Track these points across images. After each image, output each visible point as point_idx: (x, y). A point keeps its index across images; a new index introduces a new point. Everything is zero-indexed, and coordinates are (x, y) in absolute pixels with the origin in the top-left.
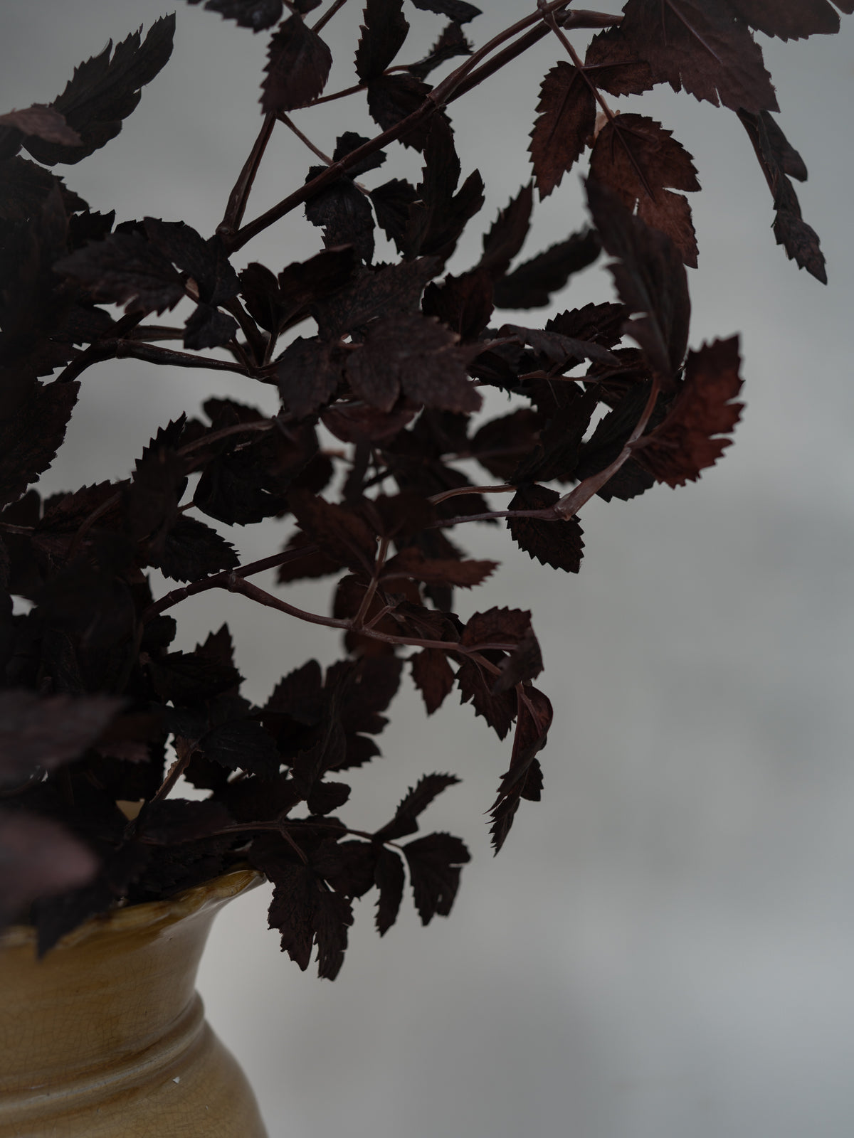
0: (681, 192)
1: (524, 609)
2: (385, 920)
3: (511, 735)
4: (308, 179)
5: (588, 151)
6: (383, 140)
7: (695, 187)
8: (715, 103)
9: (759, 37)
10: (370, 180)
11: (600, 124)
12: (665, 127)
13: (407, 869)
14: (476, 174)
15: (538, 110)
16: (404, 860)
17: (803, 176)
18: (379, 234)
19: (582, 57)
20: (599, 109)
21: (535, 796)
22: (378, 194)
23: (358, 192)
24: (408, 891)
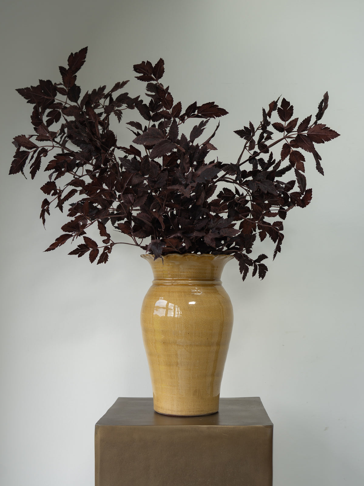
0: (303, 162)
1: (281, 221)
2: (254, 274)
3: (277, 242)
4: (249, 157)
5: (289, 155)
6: (260, 153)
7: (305, 161)
8: (308, 151)
9: (314, 143)
10: (257, 158)
11: (291, 151)
12: (300, 152)
13: (258, 268)
14: (275, 159)
15: (282, 149)
16: (258, 266)
17: (321, 159)
18: (259, 165)
19: (289, 143)
20: (291, 149)
21: (280, 252)
22: (258, 160)
23: (256, 159)
24: (258, 270)
